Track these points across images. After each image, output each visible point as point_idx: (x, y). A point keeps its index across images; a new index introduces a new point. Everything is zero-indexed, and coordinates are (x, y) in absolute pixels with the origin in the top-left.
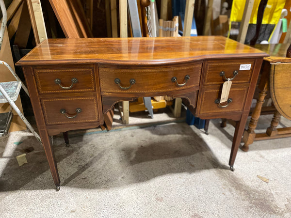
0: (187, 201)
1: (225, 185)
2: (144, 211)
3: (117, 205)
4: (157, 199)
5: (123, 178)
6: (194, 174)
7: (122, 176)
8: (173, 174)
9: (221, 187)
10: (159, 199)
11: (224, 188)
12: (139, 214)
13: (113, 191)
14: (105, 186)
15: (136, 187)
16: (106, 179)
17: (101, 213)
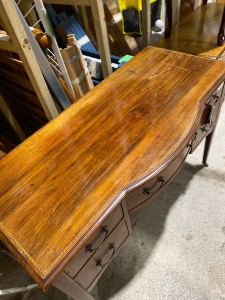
0: (206, 221)
1: (215, 184)
2: (191, 259)
3: (168, 274)
4: (188, 239)
5: (142, 244)
6: (188, 192)
7: (140, 243)
8: (173, 205)
9: (214, 188)
10: (189, 238)
11: (217, 188)
12: (191, 266)
13: (150, 264)
14: (138, 266)
15: (162, 244)
16: (132, 259)
17: (165, 294)
